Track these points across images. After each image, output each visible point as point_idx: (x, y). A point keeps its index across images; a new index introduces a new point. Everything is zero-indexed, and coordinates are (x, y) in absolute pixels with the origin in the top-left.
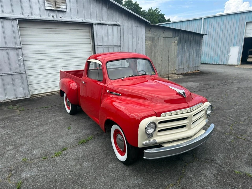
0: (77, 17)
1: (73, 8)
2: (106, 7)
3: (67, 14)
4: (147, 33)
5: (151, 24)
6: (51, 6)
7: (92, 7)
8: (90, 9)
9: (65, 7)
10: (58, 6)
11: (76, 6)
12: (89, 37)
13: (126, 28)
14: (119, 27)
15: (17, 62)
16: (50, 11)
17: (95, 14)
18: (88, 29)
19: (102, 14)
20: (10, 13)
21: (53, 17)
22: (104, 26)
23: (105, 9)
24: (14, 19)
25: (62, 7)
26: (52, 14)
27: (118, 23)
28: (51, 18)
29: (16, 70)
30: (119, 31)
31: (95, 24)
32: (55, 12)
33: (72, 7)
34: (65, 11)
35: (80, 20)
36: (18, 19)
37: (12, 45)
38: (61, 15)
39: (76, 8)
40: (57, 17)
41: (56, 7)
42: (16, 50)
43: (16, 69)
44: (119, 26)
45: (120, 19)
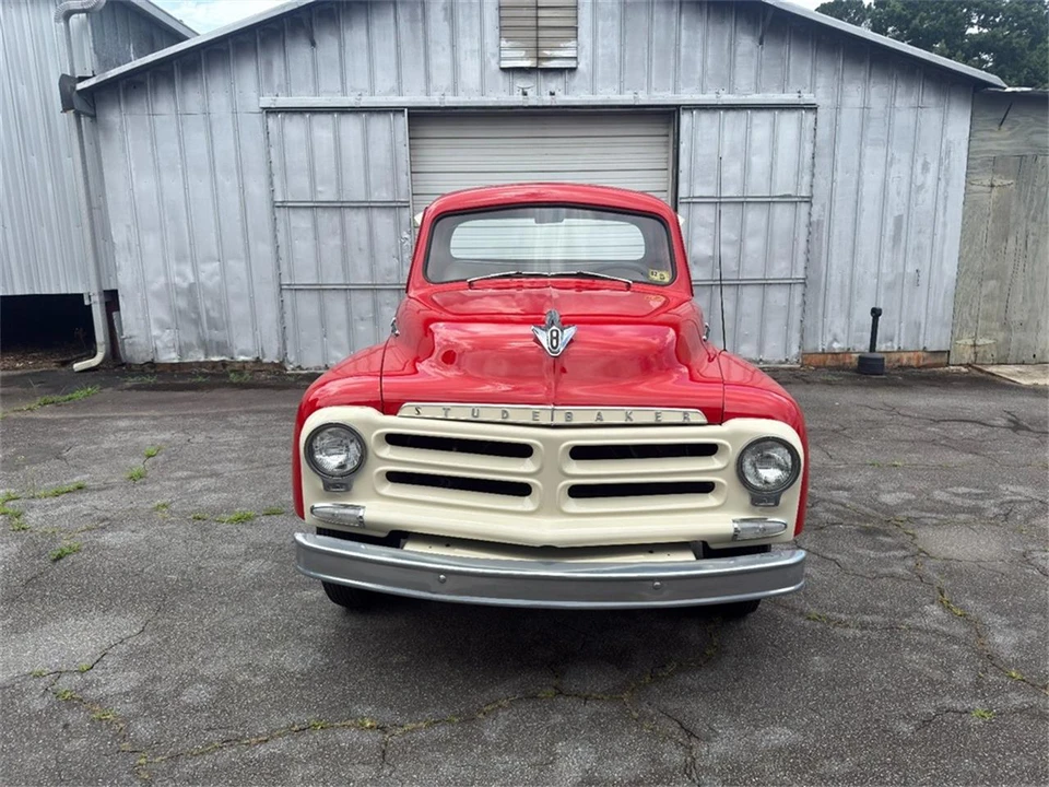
0: (617, 87)
1: (603, 55)
2: (754, 35)
3: (576, 80)
4: (979, 135)
5: (1009, 89)
6: (523, 53)
7: (683, 42)
8: (677, 51)
9: (572, 53)
10: (548, 53)
11: (616, 45)
12: (663, 166)
13: (850, 118)
14: (810, 117)
15: (393, 252)
16: (515, 75)
17: (699, 68)
18: (664, 132)
19: (732, 65)
20: (392, 91)
21: (525, 94)
22: (732, 114)
23: (746, 43)
24: (397, 110)
25: (560, 55)
26: (521, 82)
27: (808, 98)
28: (516, 99)
29: (388, 278)
30: (808, 135)
31: (691, 108)
32: (533, 76)
33: (600, 51)
34: (572, 70)
35: (627, 98)
36: (409, 108)
37: (384, 195)
38: (555, 84)
39: (616, 50)
40: (540, 93)
41: (538, 58)
42: (392, 212)
43: (390, 272)
44: (812, 108)
45: (822, 81)
